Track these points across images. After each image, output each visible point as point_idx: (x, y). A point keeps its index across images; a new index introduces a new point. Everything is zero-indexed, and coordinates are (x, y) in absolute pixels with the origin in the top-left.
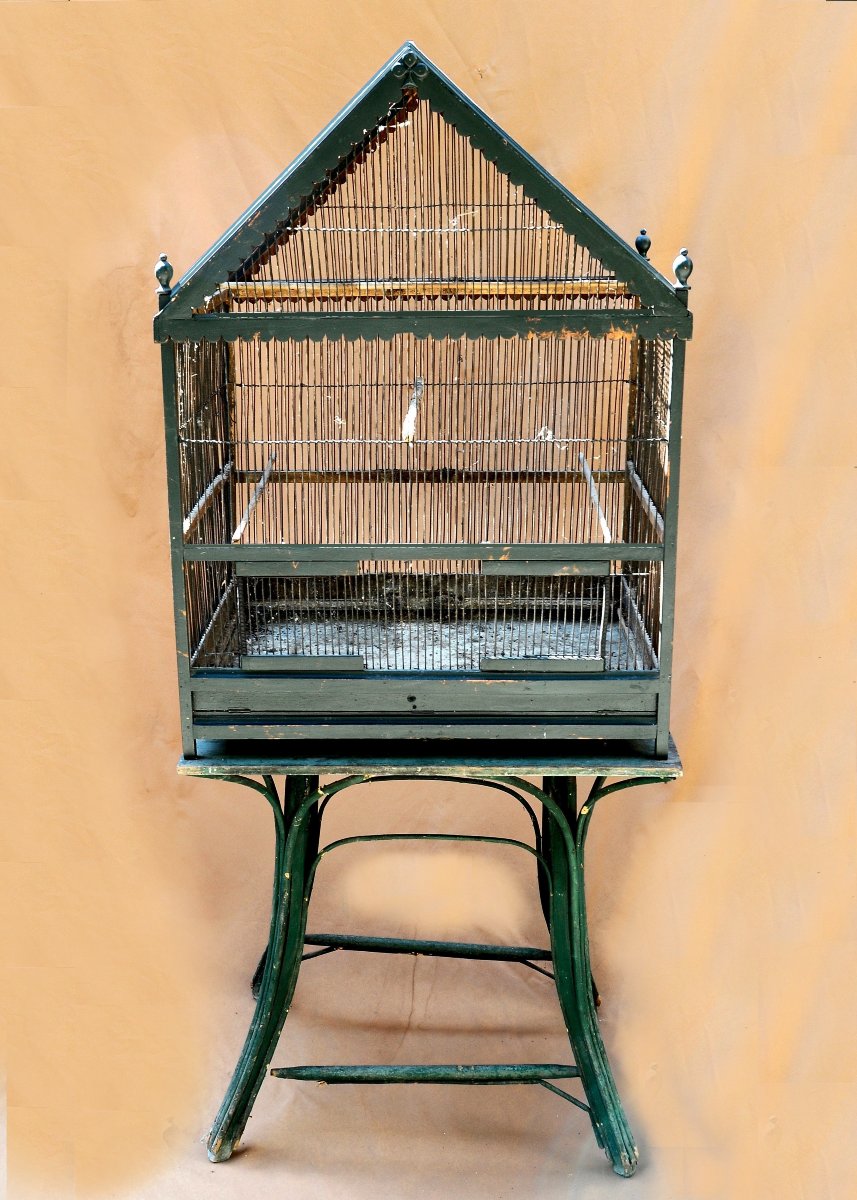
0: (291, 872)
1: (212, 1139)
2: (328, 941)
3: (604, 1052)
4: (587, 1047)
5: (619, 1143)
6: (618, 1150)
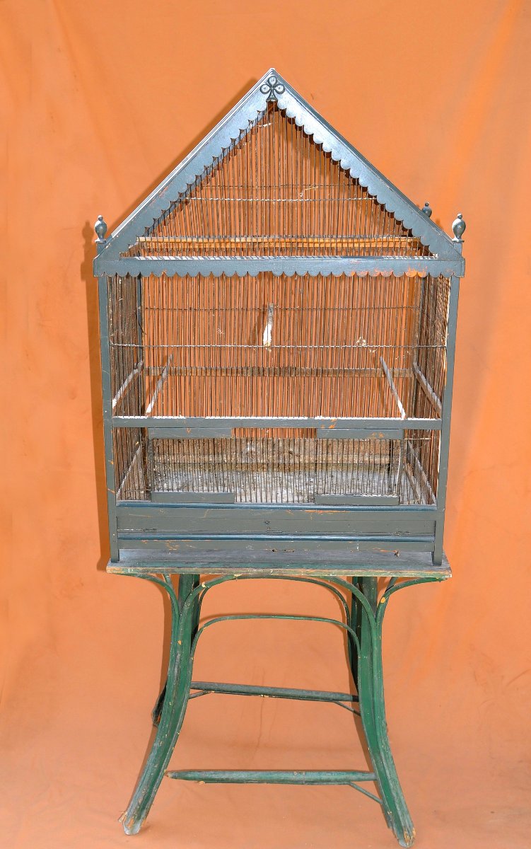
0: (182, 640)
1: (128, 819)
2: (203, 687)
3: (393, 764)
4: (382, 760)
5: (403, 825)
6: (403, 830)
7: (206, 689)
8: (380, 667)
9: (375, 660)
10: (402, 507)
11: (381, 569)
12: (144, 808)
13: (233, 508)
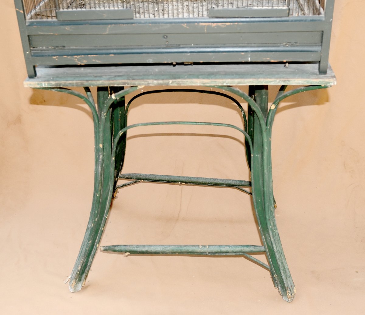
0: (103, 144)
1: (71, 281)
2: (135, 177)
3: (280, 239)
4: (270, 236)
5: (286, 286)
6: (286, 290)
7: (137, 179)
8: (269, 163)
9: (265, 157)
10: (291, 19)
11: (270, 78)
12: (83, 273)
13: (132, 23)
